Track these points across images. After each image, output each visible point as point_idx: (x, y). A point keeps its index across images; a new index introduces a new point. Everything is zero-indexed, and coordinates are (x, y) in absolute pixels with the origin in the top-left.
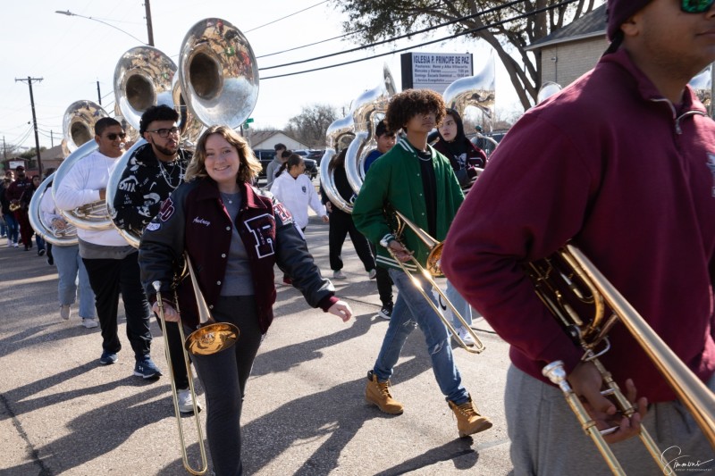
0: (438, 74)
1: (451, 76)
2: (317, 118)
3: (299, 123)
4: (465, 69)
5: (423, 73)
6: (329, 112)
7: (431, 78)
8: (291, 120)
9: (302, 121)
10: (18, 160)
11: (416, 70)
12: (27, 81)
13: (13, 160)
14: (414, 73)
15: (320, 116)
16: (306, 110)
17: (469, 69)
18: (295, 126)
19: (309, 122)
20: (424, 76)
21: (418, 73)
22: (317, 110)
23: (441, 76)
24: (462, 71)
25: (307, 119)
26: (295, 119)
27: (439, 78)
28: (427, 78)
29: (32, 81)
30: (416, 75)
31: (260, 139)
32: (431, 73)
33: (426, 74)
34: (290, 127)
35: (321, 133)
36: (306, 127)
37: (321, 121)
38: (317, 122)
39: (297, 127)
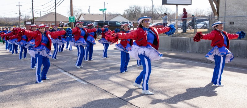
2: (134, 10)
3: (128, 12)
6: (139, 8)
8: (125, 11)
9: (129, 11)
10: (29, 21)
13: (27, 21)
15: (136, 10)
16: (131, 8)
18: (126, 13)
19: (132, 12)
22: (135, 7)
26: (127, 10)
31: (112, 17)
34: (125, 13)
35: (135, 16)
36: (130, 13)
37: (136, 12)
38: (134, 12)
39: (127, 13)
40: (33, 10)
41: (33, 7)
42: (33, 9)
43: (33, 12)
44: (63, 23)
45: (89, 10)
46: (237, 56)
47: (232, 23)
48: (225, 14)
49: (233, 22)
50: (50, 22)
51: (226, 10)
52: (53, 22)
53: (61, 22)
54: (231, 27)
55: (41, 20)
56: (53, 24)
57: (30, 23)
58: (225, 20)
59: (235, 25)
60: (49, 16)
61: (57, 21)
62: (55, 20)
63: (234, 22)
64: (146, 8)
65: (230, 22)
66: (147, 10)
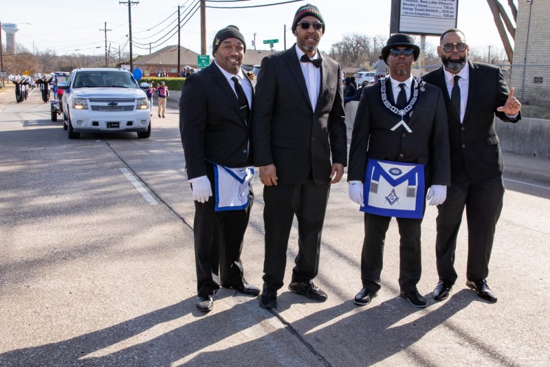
0: (425, 8)
1: (436, 11)
2: (354, 45)
3: (340, 48)
4: (450, 6)
5: (411, 7)
6: (365, 41)
7: (418, 12)
8: (333, 45)
9: (343, 46)
10: (126, 63)
11: (404, 4)
12: (128, 4)
13: (123, 64)
14: (402, 6)
15: (357, 44)
16: (346, 39)
17: (454, 6)
19: (348, 48)
20: (412, 9)
21: (406, 7)
22: (355, 38)
23: (427, 10)
24: (447, 8)
25: (346, 46)
26: (337, 45)
27: (425, 12)
28: (414, 11)
29: (131, 4)
30: (404, 8)
32: (418, 8)
33: (414, 7)
34: (333, 51)
35: (356, 57)
36: (345, 52)
37: (358, 48)
38: (354, 49)
39: (338, 52)
40: (131, 40)
41: (130, 34)
42: (131, 37)
43: (131, 43)
44: (190, 68)
45: (254, 43)
46: (535, 155)
47: (538, 80)
48: (525, 59)
49: (542, 79)
50: (166, 66)
51: (528, 50)
52: (173, 66)
53: (186, 68)
54: (537, 89)
55: (148, 62)
56: (175, 71)
58: (524, 73)
59: (544, 84)
60: (166, 53)
61: (181, 63)
62: (177, 63)
63: (544, 78)
64: (379, 41)
65: (536, 78)
66: (381, 45)
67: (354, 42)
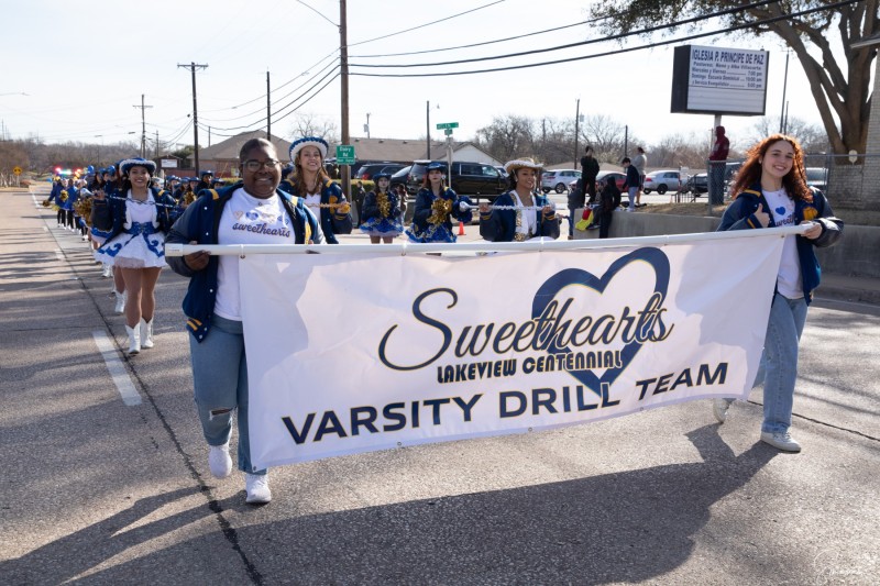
2: (509, 131)
3: (488, 136)
6: (525, 124)
8: (478, 132)
9: (492, 133)
10: (170, 158)
12: (191, 68)
13: (165, 158)
15: (514, 128)
16: (498, 121)
18: (483, 138)
19: (500, 135)
22: (510, 121)
25: (497, 131)
26: (484, 130)
29: (196, 68)
31: (446, 151)
34: (478, 139)
35: (512, 150)
36: (496, 140)
37: (514, 135)
38: (509, 136)
39: (485, 140)
40: (196, 122)
41: (195, 114)
42: (195, 118)
43: (196, 127)
45: (366, 128)
55: (218, 156)
57: (173, 164)
67: (510, 127)
